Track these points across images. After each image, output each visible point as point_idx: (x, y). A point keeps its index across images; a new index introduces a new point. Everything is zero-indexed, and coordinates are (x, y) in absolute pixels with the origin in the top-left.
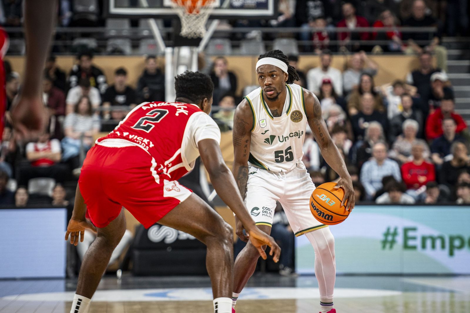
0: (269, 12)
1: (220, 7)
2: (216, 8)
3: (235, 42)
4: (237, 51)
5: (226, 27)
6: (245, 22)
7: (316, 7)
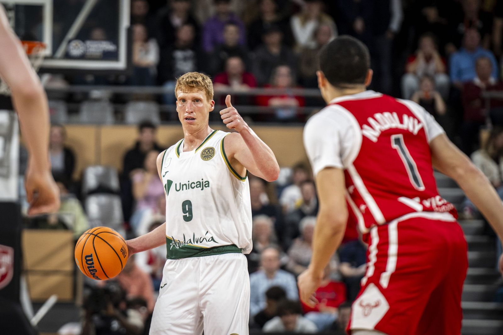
0: (121, 64)
1: (52, 57)
2: (46, 58)
3: (73, 106)
4: (75, 118)
5: (59, 84)
6: (90, 78)
7: (185, 59)
